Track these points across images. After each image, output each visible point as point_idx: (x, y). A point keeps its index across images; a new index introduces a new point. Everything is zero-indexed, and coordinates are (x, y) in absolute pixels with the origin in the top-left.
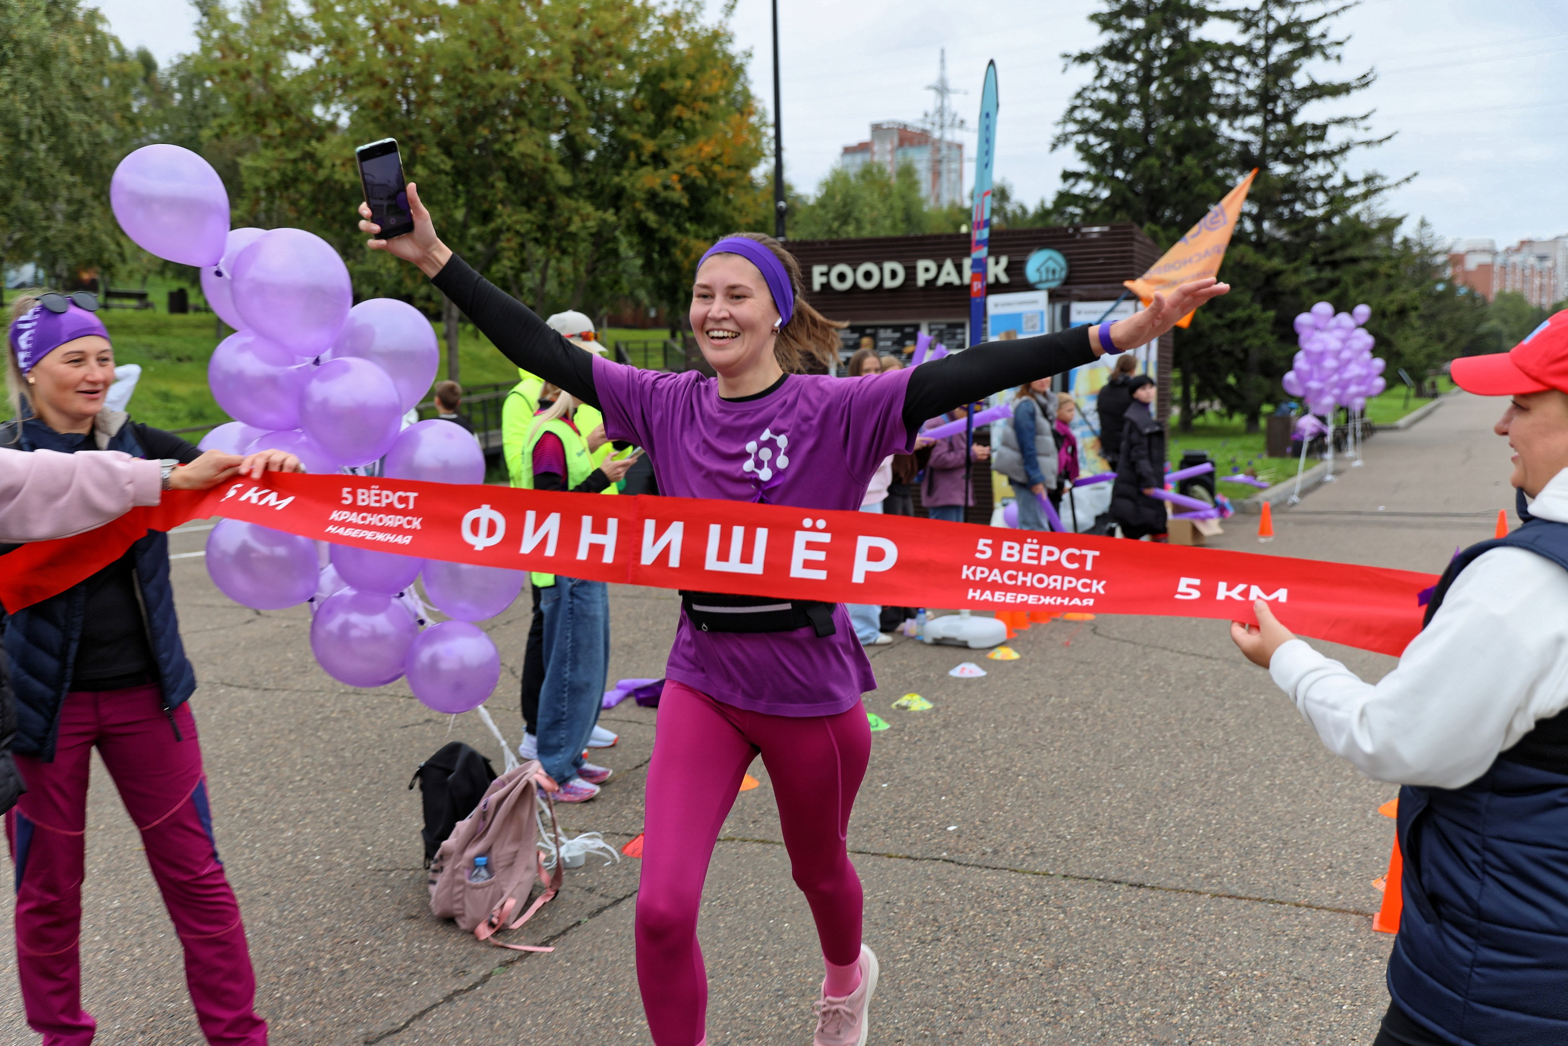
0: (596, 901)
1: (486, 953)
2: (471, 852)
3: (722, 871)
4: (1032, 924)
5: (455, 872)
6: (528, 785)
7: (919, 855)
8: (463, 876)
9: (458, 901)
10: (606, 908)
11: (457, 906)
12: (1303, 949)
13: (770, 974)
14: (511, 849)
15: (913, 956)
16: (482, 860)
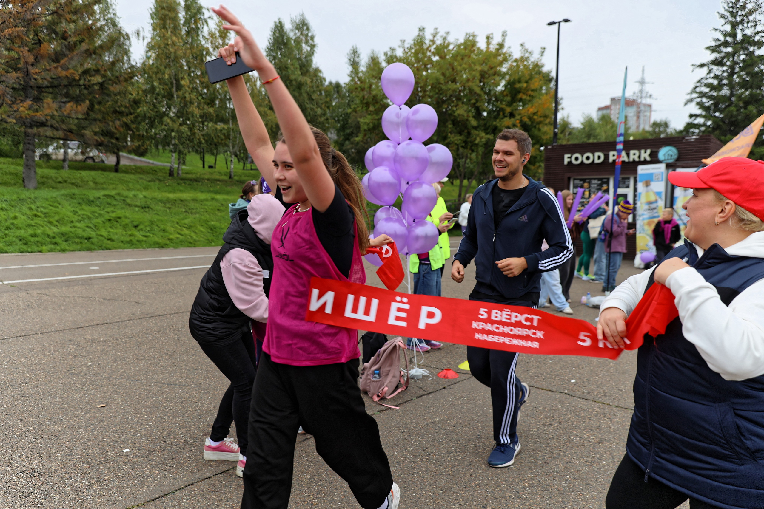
0: (421, 392)
1: (375, 406)
2: (374, 368)
3: (473, 387)
4: (595, 424)
5: (368, 375)
6: (395, 346)
7: (555, 390)
8: (370, 377)
9: (368, 386)
10: (424, 395)
11: (368, 388)
13: (477, 429)
14: (388, 369)
15: (538, 429)
16: (377, 372)
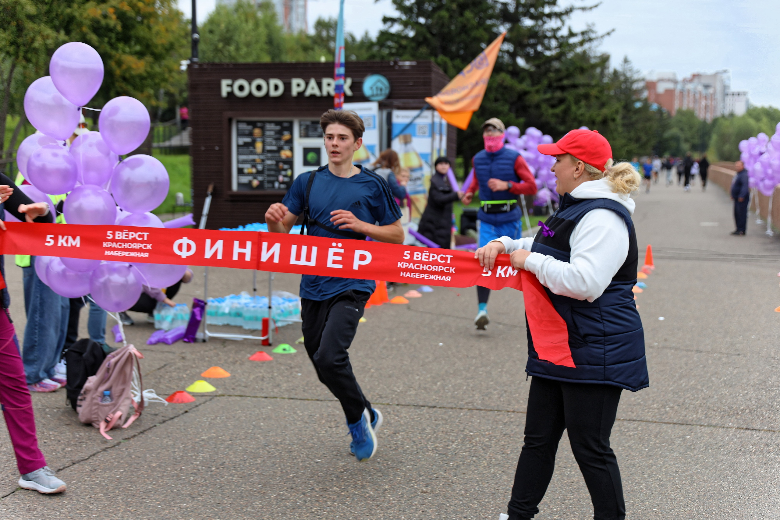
0: (161, 419)
2: (102, 389)
5: (93, 399)
6: (129, 356)
8: (98, 401)
9: (94, 414)
10: (167, 421)
11: (93, 416)
12: (509, 425)
13: (259, 439)
14: (120, 387)
16: (107, 393)
